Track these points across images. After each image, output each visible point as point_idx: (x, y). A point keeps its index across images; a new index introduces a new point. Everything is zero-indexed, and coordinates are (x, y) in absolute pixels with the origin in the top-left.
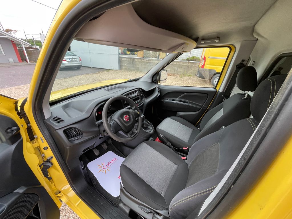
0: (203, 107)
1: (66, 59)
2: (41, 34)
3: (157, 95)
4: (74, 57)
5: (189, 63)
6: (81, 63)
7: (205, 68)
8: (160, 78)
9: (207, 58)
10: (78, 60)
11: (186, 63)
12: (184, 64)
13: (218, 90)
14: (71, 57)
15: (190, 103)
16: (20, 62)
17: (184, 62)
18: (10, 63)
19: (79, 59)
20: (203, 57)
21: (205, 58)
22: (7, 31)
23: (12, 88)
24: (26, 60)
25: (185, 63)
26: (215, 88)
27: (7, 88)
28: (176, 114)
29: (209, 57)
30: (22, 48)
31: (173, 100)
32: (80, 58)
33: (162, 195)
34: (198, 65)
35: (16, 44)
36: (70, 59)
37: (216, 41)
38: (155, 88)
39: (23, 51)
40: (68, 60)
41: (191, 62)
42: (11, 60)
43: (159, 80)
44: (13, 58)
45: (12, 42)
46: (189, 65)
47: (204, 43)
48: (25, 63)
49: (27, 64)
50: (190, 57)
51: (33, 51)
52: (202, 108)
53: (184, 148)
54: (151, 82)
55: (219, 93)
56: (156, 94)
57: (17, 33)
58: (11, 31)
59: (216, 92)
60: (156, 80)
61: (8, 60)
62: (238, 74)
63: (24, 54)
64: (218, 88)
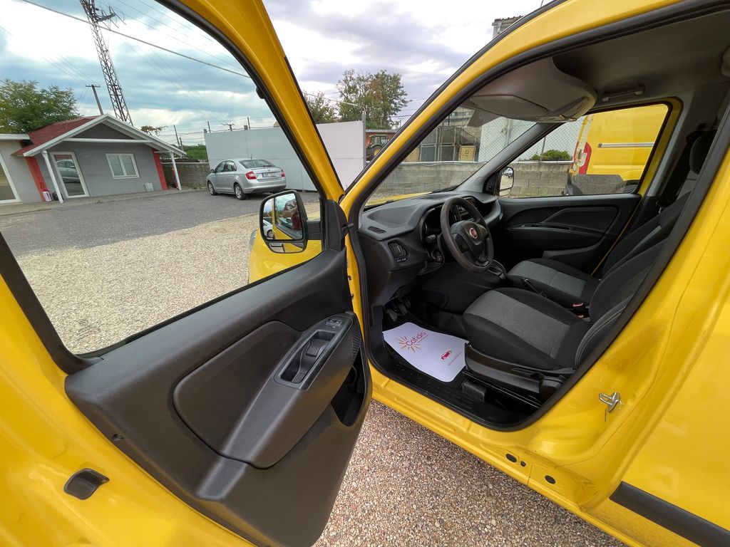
0: (609, 235)
1: (256, 175)
2: (205, 131)
3: (498, 217)
4: (272, 169)
5: (540, 165)
6: (285, 182)
7: (589, 172)
8: (499, 186)
9: (593, 146)
10: (278, 175)
11: (533, 167)
12: (528, 170)
13: (643, 196)
14: (266, 170)
15: (574, 229)
16: (164, 189)
17: (527, 165)
18: (146, 192)
19: (281, 173)
20: (582, 147)
21: (588, 149)
22: (145, 129)
23: (171, 233)
24: (175, 186)
25: (531, 166)
26: (636, 193)
27: (162, 233)
28: (542, 254)
29: (600, 146)
30: (171, 161)
31: (533, 226)
32: (282, 171)
33: (551, 356)
34: (565, 169)
35: (159, 154)
36: (263, 174)
37: (637, 93)
38: (494, 202)
39: (170, 167)
40: (260, 177)
41: (546, 164)
42: (150, 186)
43: (498, 190)
44: (152, 183)
45: (154, 150)
46: (542, 170)
47: (610, 101)
48: (173, 191)
49: (177, 192)
50: (544, 152)
51: (188, 165)
52: (604, 237)
53: (574, 305)
54: (481, 191)
55: (647, 199)
56: (496, 214)
57: (161, 133)
58: (151, 129)
59: (638, 200)
60: (492, 187)
61: (144, 186)
62: (693, 146)
63: (173, 172)
64: (642, 193)
